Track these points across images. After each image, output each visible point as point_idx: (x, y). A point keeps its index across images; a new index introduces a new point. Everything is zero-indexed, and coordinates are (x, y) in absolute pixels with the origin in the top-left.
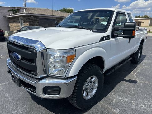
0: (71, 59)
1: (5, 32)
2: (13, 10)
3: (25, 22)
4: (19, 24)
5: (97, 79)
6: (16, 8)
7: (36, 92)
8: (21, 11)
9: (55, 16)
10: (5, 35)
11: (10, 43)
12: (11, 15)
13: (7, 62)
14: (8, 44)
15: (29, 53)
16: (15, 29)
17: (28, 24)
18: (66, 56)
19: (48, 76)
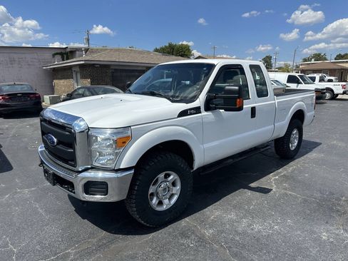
0: (124, 143)
1: (45, 96)
2: (61, 54)
3: (84, 77)
4: (72, 82)
5: (177, 177)
6: (68, 50)
7: (74, 193)
8: (77, 55)
9: (143, 65)
10: (43, 103)
11: (44, 120)
12: (58, 63)
13: (39, 150)
14: (41, 121)
15: (67, 135)
16: (64, 92)
17: (89, 80)
18: (115, 138)
19: (92, 168)
